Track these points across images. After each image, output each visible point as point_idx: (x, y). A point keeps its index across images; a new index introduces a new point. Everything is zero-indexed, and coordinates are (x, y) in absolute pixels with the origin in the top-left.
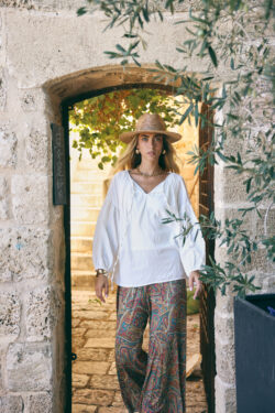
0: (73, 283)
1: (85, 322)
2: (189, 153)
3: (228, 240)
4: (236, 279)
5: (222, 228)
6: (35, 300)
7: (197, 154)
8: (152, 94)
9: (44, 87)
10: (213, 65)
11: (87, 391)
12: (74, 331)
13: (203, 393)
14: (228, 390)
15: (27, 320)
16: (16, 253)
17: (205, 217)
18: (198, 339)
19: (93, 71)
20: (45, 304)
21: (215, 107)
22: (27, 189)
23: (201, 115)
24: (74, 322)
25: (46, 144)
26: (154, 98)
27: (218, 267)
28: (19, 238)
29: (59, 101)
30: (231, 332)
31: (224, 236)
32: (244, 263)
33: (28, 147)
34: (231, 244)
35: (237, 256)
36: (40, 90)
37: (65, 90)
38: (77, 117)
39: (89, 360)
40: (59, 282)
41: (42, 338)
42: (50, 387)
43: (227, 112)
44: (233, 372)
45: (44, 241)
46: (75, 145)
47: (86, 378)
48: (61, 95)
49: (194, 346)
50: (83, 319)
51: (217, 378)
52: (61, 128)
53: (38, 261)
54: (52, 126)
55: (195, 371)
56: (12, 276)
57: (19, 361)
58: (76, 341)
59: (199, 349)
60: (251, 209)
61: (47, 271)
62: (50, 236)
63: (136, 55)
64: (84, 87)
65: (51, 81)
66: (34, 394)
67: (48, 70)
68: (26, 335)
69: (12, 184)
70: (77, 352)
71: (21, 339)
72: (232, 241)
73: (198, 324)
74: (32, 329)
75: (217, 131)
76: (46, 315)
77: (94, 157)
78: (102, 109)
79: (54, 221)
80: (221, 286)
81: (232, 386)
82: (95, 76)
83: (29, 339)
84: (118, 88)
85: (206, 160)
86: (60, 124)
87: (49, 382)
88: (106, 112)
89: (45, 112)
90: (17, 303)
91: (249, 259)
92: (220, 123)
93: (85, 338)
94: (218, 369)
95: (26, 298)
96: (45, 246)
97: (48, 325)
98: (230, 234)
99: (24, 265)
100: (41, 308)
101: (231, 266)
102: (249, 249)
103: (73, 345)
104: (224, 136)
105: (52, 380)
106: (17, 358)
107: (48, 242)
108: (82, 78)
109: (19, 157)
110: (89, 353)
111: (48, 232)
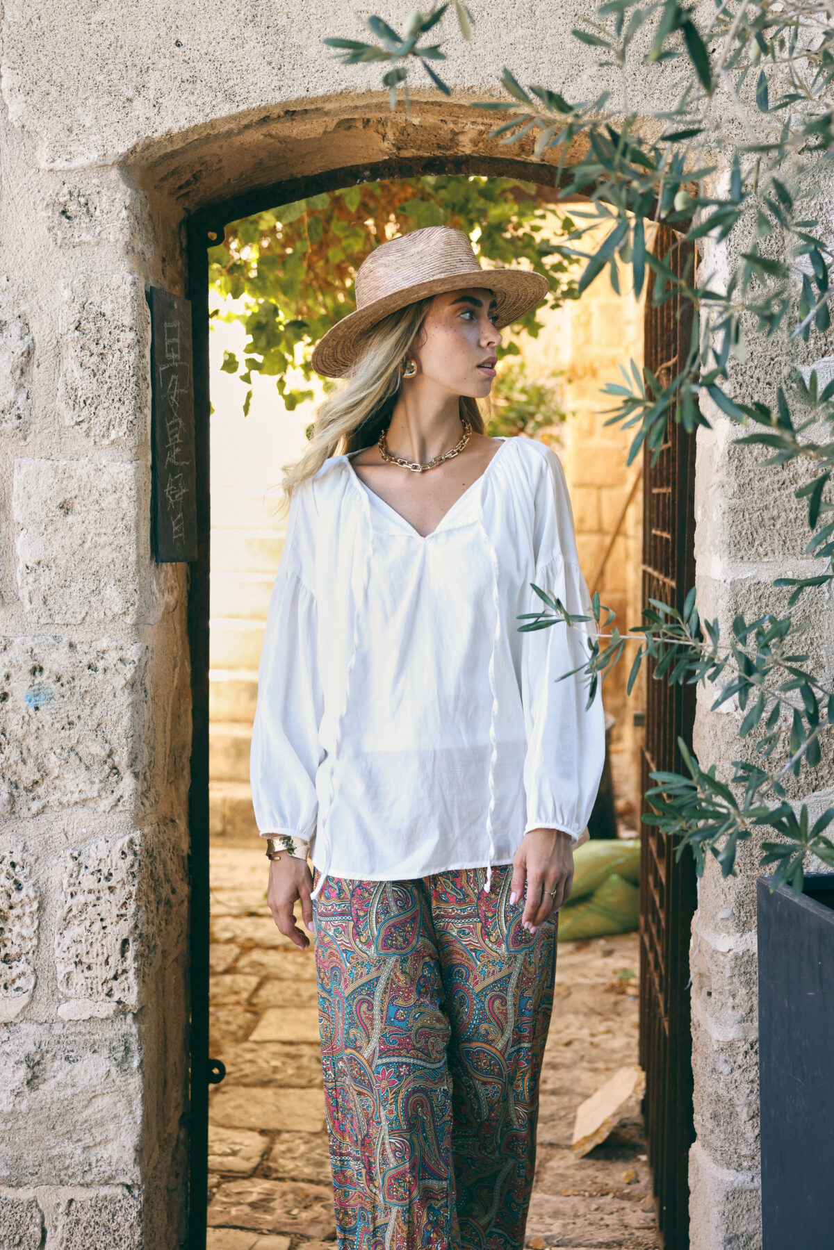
0: (215, 823)
1: (256, 955)
2: (611, 390)
3: (744, 688)
4: (771, 819)
5: (723, 646)
6: (88, 881)
7: (638, 393)
8: (487, 194)
9: (126, 165)
10: (699, 90)
11: (257, 1188)
12: (218, 987)
13: (649, 1200)
14: (733, 1195)
15: (60, 949)
16: (26, 722)
17: (663, 608)
18: (635, 1018)
19: (290, 114)
20: (121, 894)
21: (704, 231)
22: (65, 508)
23: (655, 258)
24: (219, 956)
25: (131, 357)
26: (495, 212)
27: (709, 779)
28: (36, 670)
29: (176, 213)
30: (747, 997)
31: (731, 673)
32: (797, 767)
33: (70, 364)
34: (753, 701)
35: (771, 741)
36: (114, 174)
37: (196, 177)
38: (236, 270)
39: (265, 1084)
40: (167, 821)
41: (108, 1008)
42: (134, 1174)
43: (746, 249)
44: (751, 1132)
45: (119, 682)
46: (230, 365)
47: (255, 1143)
48: (182, 192)
49: (618, 1042)
50: (250, 946)
51: (696, 1150)
52: (180, 306)
53: (98, 750)
54: (151, 296)
55: (623, 1125)
56: (12, 800)
57: (32, 1083)
58: (223, 1020)
59: (635, 1052)
60: (818, 581)
61: (128, 784)
62: (141, 667)
63: (434, 52)
64: (259, 165)
65: (149, 145)
66: (81, 1195)
67: (140, 108)
68: (57, 998)
69: (17, 490)
70: (229, 1054)
71: (40, 1011)
72: (754, 692)
73: (636, 968)
74: (78, 977)
75: (708, 313)
76: (124, 928)
77: (291, 403)
78: (322, 247)
79: (156, 614)
80: (721, 843)
81: (749, 1179)
82: (297, 130)
83: (65, 1011)
84: (377, 170)
85: (668, 412)
86: (178, 291)
87: (129, 1155)
88: (335, 255)
89: (130, 250)
90: (28, 890)
91: (815, 754)
92: (719, 287)
93: (255, 1010)
94: (701, 1120)
95: (57, 872)
96: (125, 699)
97: (131, 964)
98: (749, 667)
99: (53, 762)
100: (109, 906)
101: (750, 774)
102: (814, 720)
103: (214, 1033)
104: (733, 333)
105: (139, 1151)
106: (22, 1073)
107: (132, 685)
108: (255, 136)
109: (40, 401)
110: (267, 1060)
111: (133, 652)
